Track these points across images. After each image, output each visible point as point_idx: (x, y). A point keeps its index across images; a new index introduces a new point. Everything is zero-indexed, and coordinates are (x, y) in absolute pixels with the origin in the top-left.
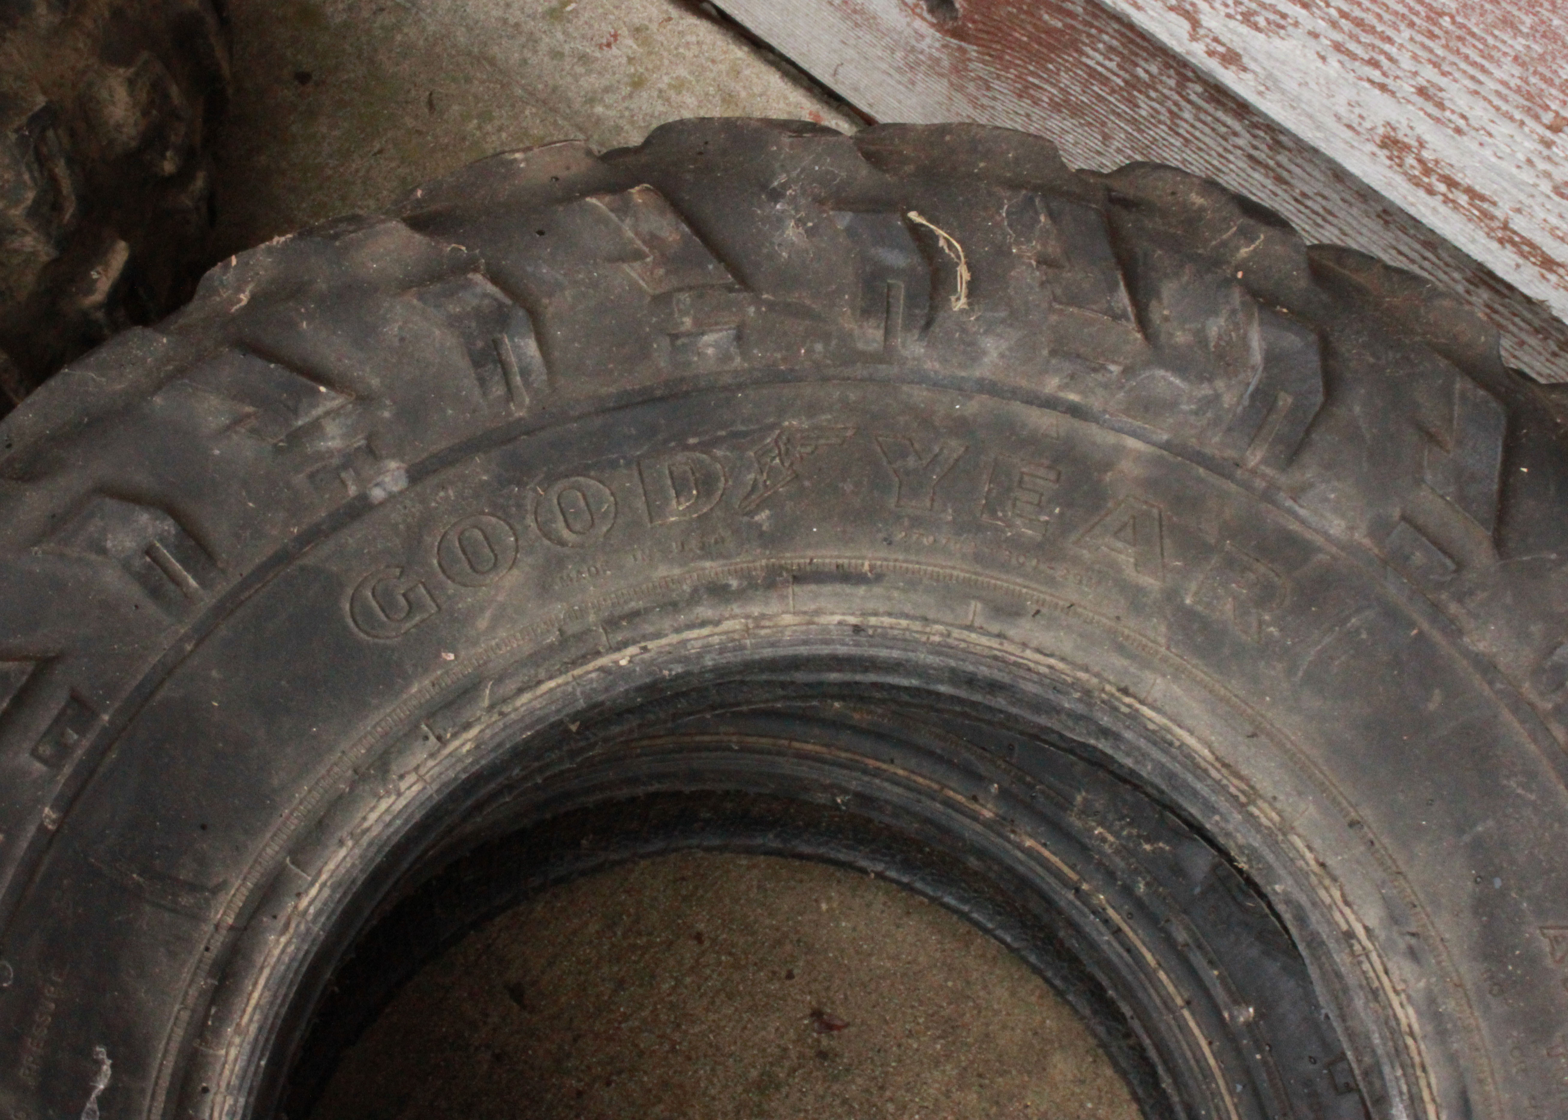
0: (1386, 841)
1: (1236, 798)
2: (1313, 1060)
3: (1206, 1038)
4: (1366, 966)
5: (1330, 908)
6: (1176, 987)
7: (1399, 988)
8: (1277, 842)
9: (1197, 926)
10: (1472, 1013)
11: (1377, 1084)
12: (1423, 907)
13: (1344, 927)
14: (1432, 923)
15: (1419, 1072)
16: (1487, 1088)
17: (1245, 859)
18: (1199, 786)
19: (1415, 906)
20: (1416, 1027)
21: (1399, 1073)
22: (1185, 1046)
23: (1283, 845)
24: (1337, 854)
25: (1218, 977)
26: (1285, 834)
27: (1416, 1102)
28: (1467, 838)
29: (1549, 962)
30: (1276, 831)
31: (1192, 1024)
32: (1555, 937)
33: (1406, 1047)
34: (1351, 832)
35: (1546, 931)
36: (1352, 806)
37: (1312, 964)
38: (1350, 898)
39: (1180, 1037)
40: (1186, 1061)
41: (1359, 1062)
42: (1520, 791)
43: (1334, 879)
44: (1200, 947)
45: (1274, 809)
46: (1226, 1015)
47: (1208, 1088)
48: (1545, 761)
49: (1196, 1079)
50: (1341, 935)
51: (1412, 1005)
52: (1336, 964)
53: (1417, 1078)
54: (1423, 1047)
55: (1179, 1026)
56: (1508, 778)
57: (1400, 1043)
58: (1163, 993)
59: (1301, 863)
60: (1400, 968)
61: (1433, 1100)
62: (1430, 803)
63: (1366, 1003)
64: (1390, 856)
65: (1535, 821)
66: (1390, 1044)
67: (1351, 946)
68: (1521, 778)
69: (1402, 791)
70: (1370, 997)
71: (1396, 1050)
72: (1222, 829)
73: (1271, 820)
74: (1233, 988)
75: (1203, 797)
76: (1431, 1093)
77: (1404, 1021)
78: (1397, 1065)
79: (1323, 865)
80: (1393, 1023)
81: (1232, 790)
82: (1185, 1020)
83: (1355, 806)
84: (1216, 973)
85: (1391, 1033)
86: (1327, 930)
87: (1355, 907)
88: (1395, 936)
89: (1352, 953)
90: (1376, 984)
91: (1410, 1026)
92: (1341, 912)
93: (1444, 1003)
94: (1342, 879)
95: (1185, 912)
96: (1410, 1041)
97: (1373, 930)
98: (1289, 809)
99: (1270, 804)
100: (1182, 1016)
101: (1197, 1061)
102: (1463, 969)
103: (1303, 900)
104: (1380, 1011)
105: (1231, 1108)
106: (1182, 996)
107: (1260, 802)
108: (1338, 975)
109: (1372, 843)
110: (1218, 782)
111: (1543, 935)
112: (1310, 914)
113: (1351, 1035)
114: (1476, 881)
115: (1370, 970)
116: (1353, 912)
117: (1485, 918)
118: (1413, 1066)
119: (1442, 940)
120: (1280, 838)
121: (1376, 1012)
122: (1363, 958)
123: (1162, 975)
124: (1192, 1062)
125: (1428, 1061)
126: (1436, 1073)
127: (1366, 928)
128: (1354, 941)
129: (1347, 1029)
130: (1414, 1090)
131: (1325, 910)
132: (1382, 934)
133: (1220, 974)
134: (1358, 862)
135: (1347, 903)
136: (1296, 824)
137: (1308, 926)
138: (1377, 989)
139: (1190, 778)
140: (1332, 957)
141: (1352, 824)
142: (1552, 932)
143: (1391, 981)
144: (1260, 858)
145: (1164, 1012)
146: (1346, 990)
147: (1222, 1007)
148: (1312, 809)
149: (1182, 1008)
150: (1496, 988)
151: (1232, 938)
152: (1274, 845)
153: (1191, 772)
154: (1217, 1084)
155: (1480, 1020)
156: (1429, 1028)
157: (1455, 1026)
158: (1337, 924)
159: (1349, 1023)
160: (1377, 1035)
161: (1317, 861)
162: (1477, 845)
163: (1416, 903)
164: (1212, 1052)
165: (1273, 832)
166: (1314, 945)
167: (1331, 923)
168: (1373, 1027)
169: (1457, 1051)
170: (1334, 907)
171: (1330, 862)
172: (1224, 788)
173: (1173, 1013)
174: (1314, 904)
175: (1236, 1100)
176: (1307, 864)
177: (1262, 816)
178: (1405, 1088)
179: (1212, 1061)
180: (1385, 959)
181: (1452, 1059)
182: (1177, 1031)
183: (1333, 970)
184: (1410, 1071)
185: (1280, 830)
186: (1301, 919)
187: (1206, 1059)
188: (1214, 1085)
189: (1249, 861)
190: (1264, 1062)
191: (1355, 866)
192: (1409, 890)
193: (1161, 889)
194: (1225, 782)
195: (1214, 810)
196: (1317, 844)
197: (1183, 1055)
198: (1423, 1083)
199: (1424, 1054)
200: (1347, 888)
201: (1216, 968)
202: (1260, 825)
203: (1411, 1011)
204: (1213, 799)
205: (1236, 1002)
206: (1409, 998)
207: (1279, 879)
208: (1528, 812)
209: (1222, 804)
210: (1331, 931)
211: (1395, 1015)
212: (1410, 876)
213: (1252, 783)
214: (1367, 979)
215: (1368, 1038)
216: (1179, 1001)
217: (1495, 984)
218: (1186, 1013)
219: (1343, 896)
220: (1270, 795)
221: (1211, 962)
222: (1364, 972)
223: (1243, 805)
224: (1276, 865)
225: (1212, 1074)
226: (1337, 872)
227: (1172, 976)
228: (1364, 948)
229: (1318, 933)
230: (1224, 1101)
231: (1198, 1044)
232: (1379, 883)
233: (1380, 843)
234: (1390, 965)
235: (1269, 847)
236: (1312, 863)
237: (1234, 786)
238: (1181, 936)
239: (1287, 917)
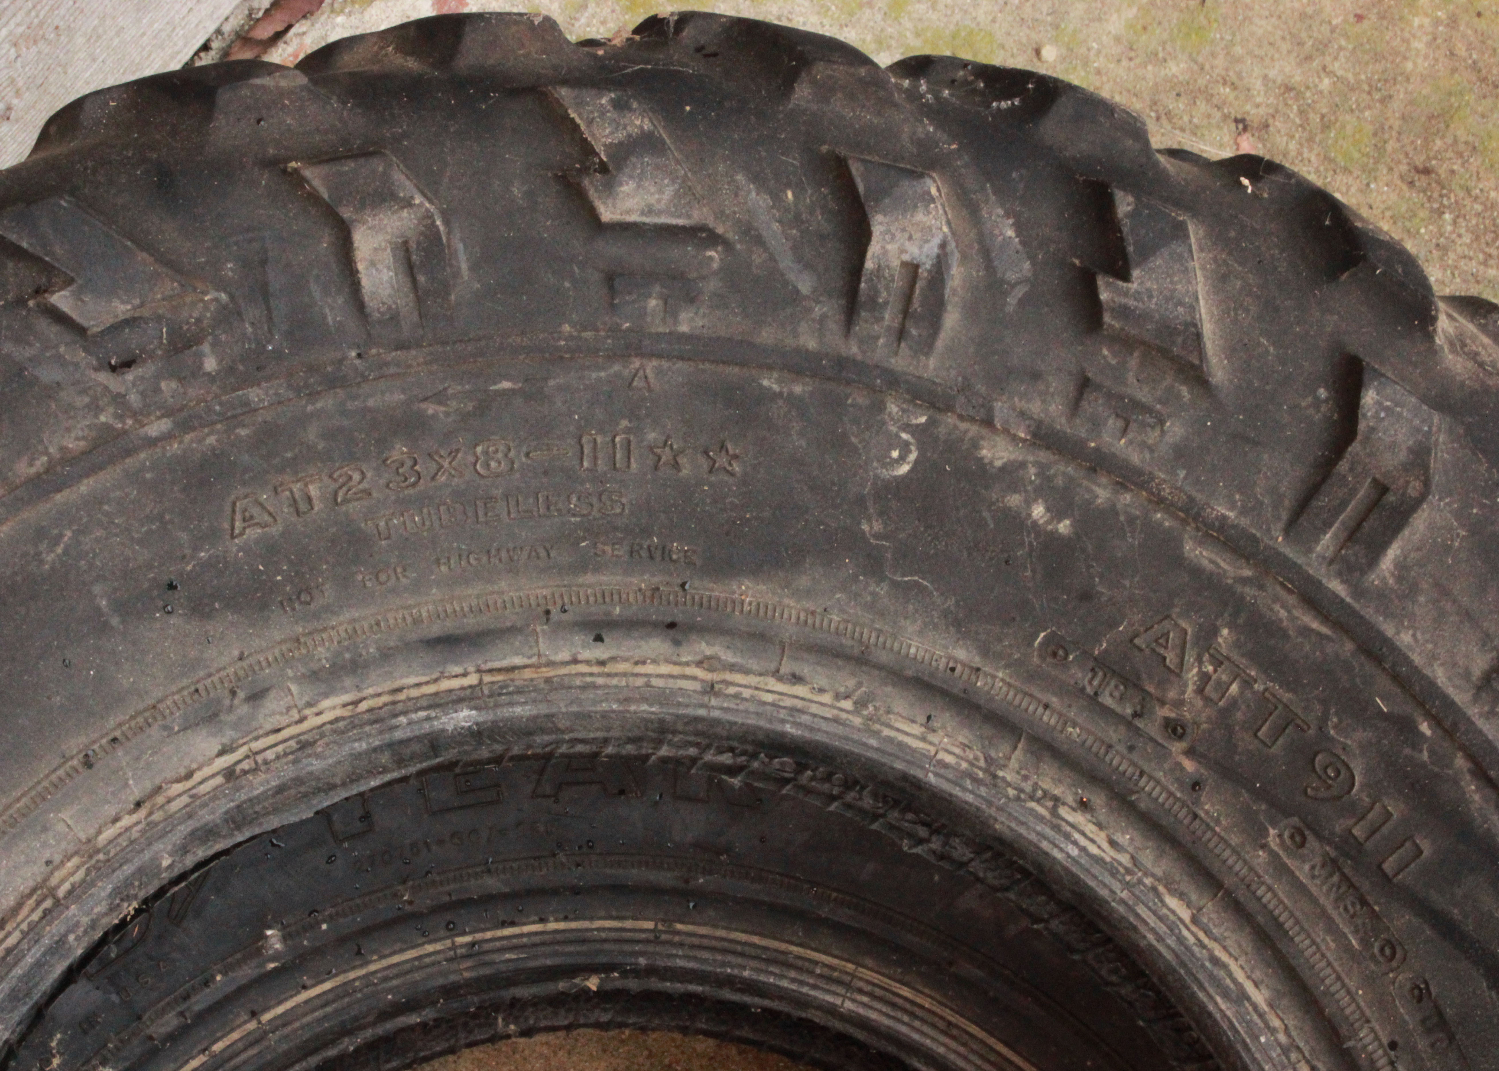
0: (112, 723)
1: (46, 913)
2: (330, 860)
3: (298, 993)
4: (270, 755)
5: (194, 797)
6: (232, 1030)
7: (297, 717)
8: (108, 860)
9: (161, 999)
10: (333, 628)
11: (416, 747)
12: (198, 682)
13: (219, 780)
14: (219, 670)
15: (402, 696)
16: (424, 614)
17: (126, 904)
18: (29, 960)
19: (197, 691)
20: (346, 698)
21: (403, 720)
22: (308, 1019)
23: (112, 854)
24: (126, 785)
25: (225, 974)
26: (98, 851)
27: (438, 700)
28: (115, 621)
29: (275, 530)
30: (93, 862)
31: (280, 1010)
32: (244, 520)
33: (370, 710)
34: (97, 766)
35: (237, 531)
36: (64, 763)
37: (261, 824)
38: (183, 772)
39: (297, 1024)
40: (325, 1017)
41: (385, 770)
42: (59, 550)
43: (158, 790)
44: (186, 997)
45: (62, 863)
46: (272, 965)
47: (361, 990)
48: (25, 515)
49: (349, 1005)
50: (230, 785)
51: (318, 701)
52: (265, 792)
53: (409, 699)
54: (371, 691)
55: (285, 1025)
56: (42, 562)
57: (366, 717)
58: (240, 1045)
59: (135, 833)
60: (273, 714)
61: (436, 681)
62: (66, 664)
63: (318, 756)
64: (132, 718)
65: (99, 533)
66: (367, 729)
67: (245, 772)
68: (43, 546)
69: (49, 698)
70: (309, 751)
71: (375, 722)
72: (85, 932)
73: (78, 868)
74: (238, 956)
75: (44, 955)
76: (427, 683)
77: (339, 712)
78: (394, 722)
79: (138, 805)
80: (341, 724)
81: (35, 917)
82: (275, 1018)
83: (66, 759)
84: (219, 978)
85: (354, 727)
86: (223, 801)
87: (194, 766)
88: (232, 717)
89: (255, 770)
90: (292, 743)
91: (344, 706)
92: (201, 783)
93: (320, 660)
94: (157, 782)
95: (139, 1018)
96: (364, 706)
97: (224, 745)
98: (63, 845)
99: (57, 868)
100: (270, 1021)
101: (326, 1004)
102: (278, 636)
103: (184, 829)
104: (326, 739)
105: (385, 963)
106: (245, 1022)
107: (53, 881)
108: (280, 789)
109: (115, 740)
110: (25, 935)
111: (241, 534)
112: (203, 821)
113: (353, 778)
114: (169, 613)
115: (275, 749)
116: (199, 768)
117: (217, 605)
118: (394, 703)
119: (241, 658)
120: (101, 856)
121: (327, 744)
122: (259, 758)
123: (218, 1047)
124: (329, 1009)
125: (389, 685)
126: (401, 678)
127: (221, 753)
128: (238, 768)
129: (344, 784)
130: (424, 703)
131: (198, 803)
132: (230, 734)
133: (220, 972)
134: (138, 759)
135: (189, 775)
136: (83, 837)
137: (217, 826)
138: (298, 743)
139: (18, 971)
140: (257, 797)
141: (88, 764)
142: (238, 524)
143: (288, 726)
144: (127, 883)
145: (265, 1043)
146: (298, 781)
147: (262, 971)
148: (65, 815)
149: (260, 1022)
150: (304, 597)
151: (176, 955)
152: (108, 867)
153: (10, 970)
154: (354, 980)
155: (341, 618)
156: (348, 682)
157: (348, 649)
158: (216, 788)
159: (338, 781)
160: (357, 745)
161: (131, 812)
162: (122, 608)
163: (193, 688)
164: (314, 986)
165: (94, 867)
166: (239, 819)
167: (215, 795)
168: (346, 750)
169: (378, 649)
170: (194, 791)
171: (136, 792)
172: (32, 927)
173: (266, 1033)
174: (190, 816)
175: (375, 957)
176: (138, 823)
177: (72, 879)
178: (422, 714)
179: (327, 986)
180: (261, 732)
181: (386, 655)
182: (288, 1029)
183: (274, 796)
184: (400, 707)
185: (91, 857)
186: (207, 833)
187: (324, 993)
188: (357, 984)
189: (128, 898)
190: (330, 919)
191: (142, 763)
192: (176, 697)
193: (111, 1045)
194: (24, 926)
195: (62, 941)
196: (110, 810)
197: (319, 1021)
198: (414, 693)
199: (380, 690)
200: (169, 775)
201: (213, 977)
202: (84, 881)
203: (326, 703)
204: (46, 941)
205: (258, 952)
206: (309, 705)
207: (156, 860)
208: (87, 542)
209: (53, 930)
210: (225, 795)
211: (331, 722)
212: (158, 693)
213: (27, 891)
214: (286, 754)
215: (358, 756)
216: (252, 1025)
217: (299, 598)
218: (266, 1017)
219: (178, 781)
220: (44, 868)
221: (206, 984)
222: (278, 757)
223: (57, 903)
224: (137, 863)
225: (345, 984)
226: (148, 786)
227: (219, 1034)
228: (247, 757)
229: (226, 813)
230: (376, 972)
231: (306, 1002)
232: (165, 734)
233: (114, 729)
234: (268, 727)
235: (114, 871)
236: (135, 817)
237: (29, 915)
238: (170, 1022)
239: (201, 853)
